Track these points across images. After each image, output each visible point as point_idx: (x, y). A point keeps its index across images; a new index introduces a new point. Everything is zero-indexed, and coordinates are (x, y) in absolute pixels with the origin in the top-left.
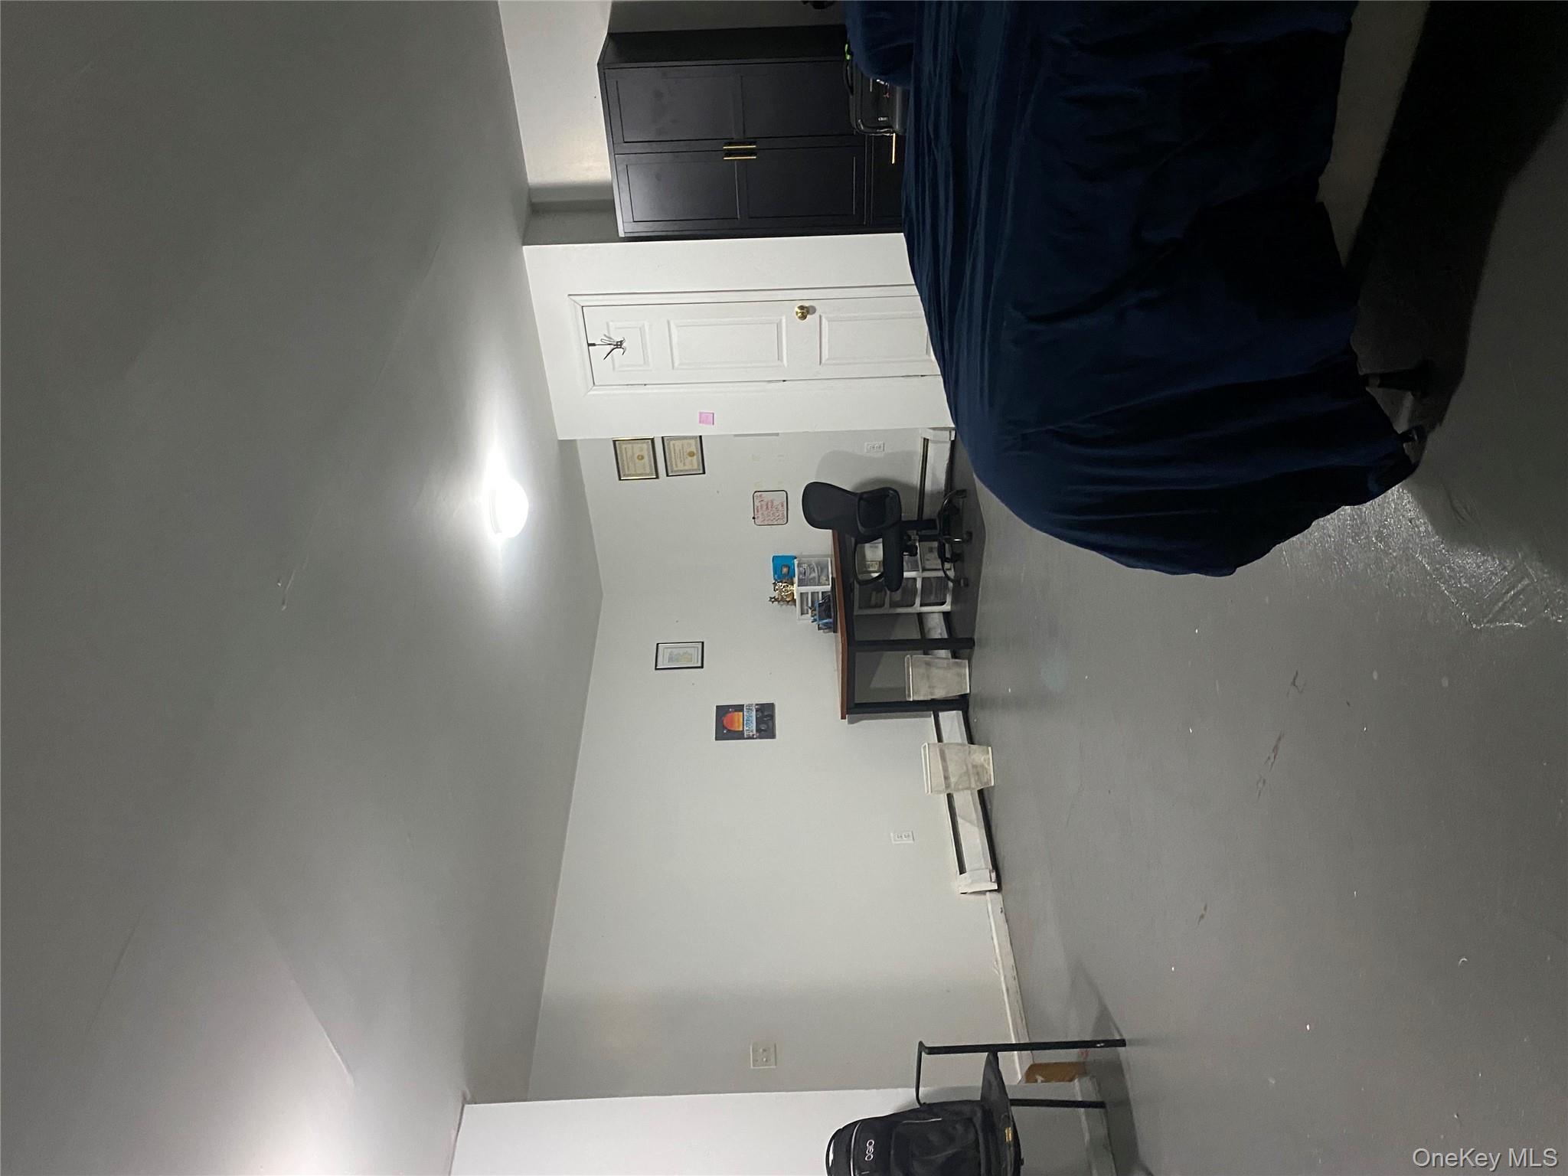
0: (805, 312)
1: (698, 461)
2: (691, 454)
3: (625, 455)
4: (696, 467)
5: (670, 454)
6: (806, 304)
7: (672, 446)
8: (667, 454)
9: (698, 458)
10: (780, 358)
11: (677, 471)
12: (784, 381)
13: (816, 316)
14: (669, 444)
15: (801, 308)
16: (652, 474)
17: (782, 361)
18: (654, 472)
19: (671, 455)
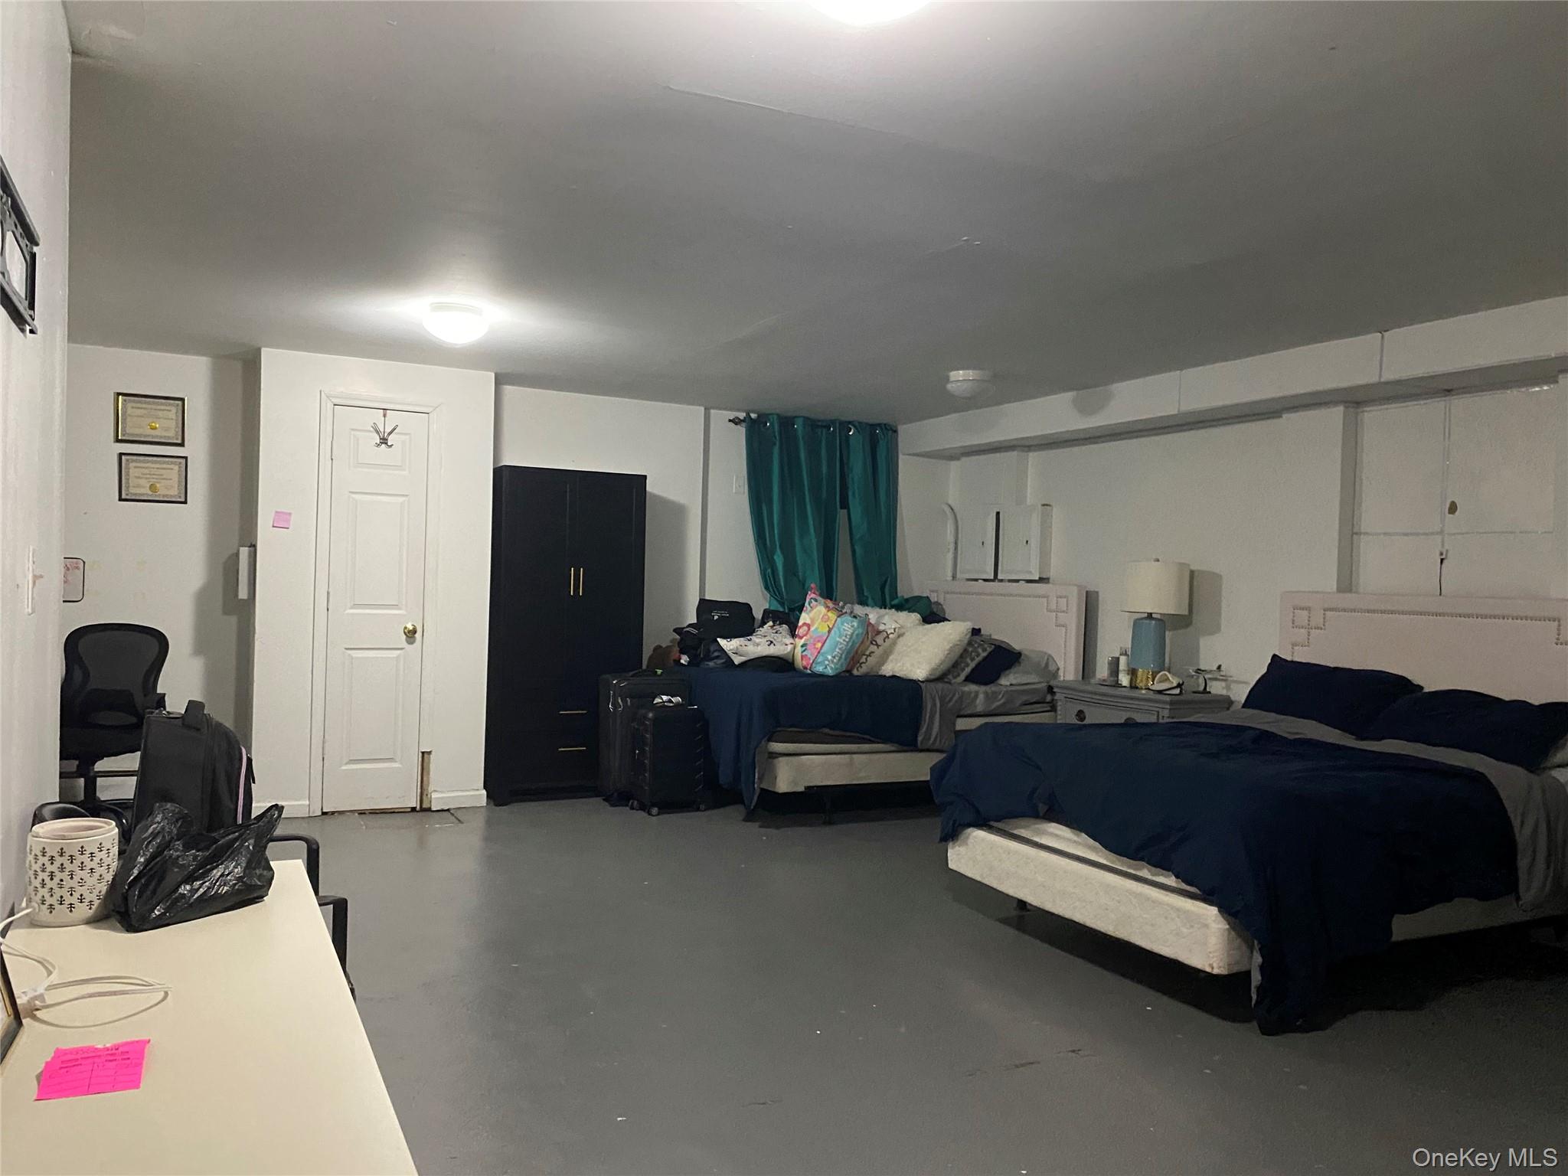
0: (411, 634)
1: (143, 495)
2: (152, 487)
3: (159, 407)
4: (132, 490)
5: (159, 462)
6: (418, 636)
7: (172, 466)
8: (155, 459)
9: (147, 495)
10: (355, 606)
11: (128, 468)
12: (328, 610)
13: (404, 644)
14: (175, 463)
15: (414, 631)
16: (123, 435)
17: (352, 608)
18: (124, 438)
19: (152, 465)
